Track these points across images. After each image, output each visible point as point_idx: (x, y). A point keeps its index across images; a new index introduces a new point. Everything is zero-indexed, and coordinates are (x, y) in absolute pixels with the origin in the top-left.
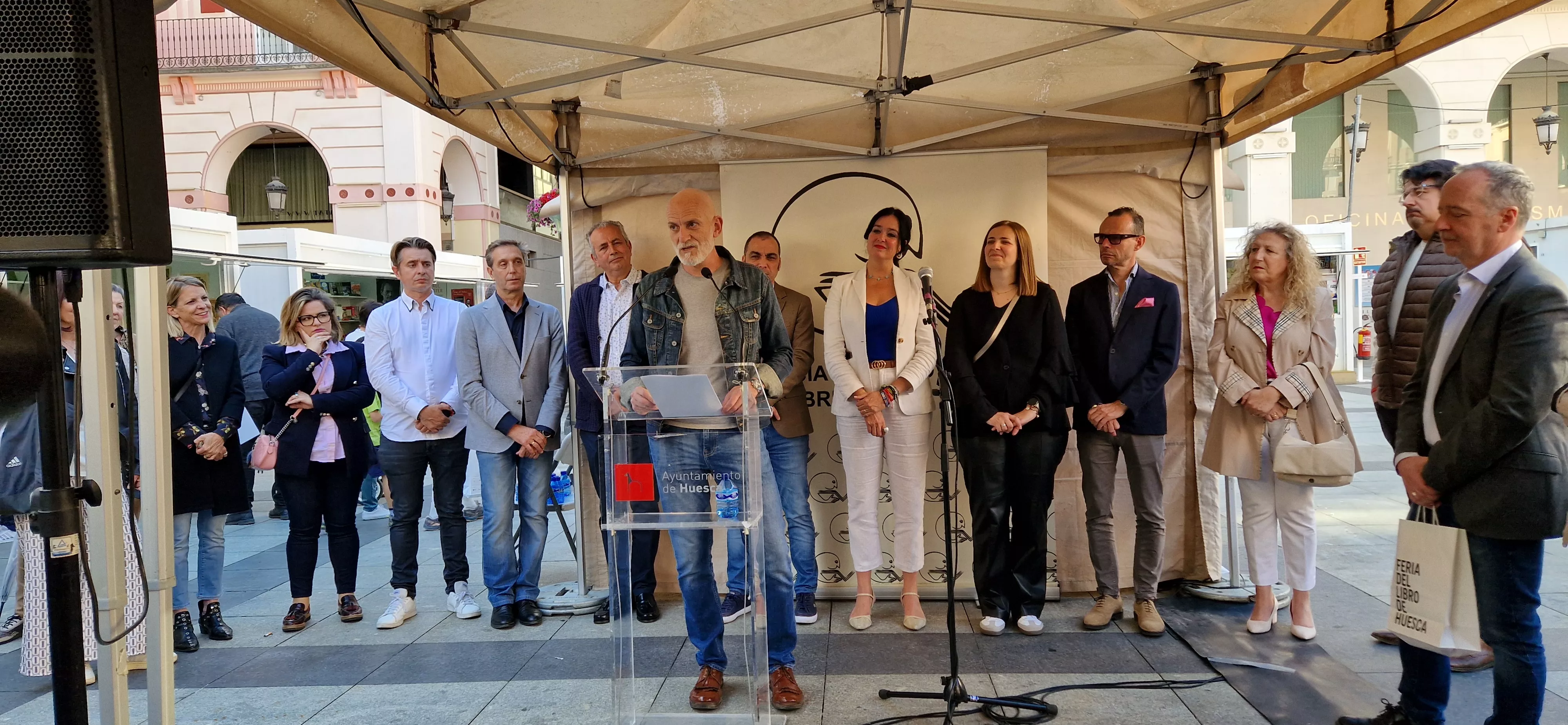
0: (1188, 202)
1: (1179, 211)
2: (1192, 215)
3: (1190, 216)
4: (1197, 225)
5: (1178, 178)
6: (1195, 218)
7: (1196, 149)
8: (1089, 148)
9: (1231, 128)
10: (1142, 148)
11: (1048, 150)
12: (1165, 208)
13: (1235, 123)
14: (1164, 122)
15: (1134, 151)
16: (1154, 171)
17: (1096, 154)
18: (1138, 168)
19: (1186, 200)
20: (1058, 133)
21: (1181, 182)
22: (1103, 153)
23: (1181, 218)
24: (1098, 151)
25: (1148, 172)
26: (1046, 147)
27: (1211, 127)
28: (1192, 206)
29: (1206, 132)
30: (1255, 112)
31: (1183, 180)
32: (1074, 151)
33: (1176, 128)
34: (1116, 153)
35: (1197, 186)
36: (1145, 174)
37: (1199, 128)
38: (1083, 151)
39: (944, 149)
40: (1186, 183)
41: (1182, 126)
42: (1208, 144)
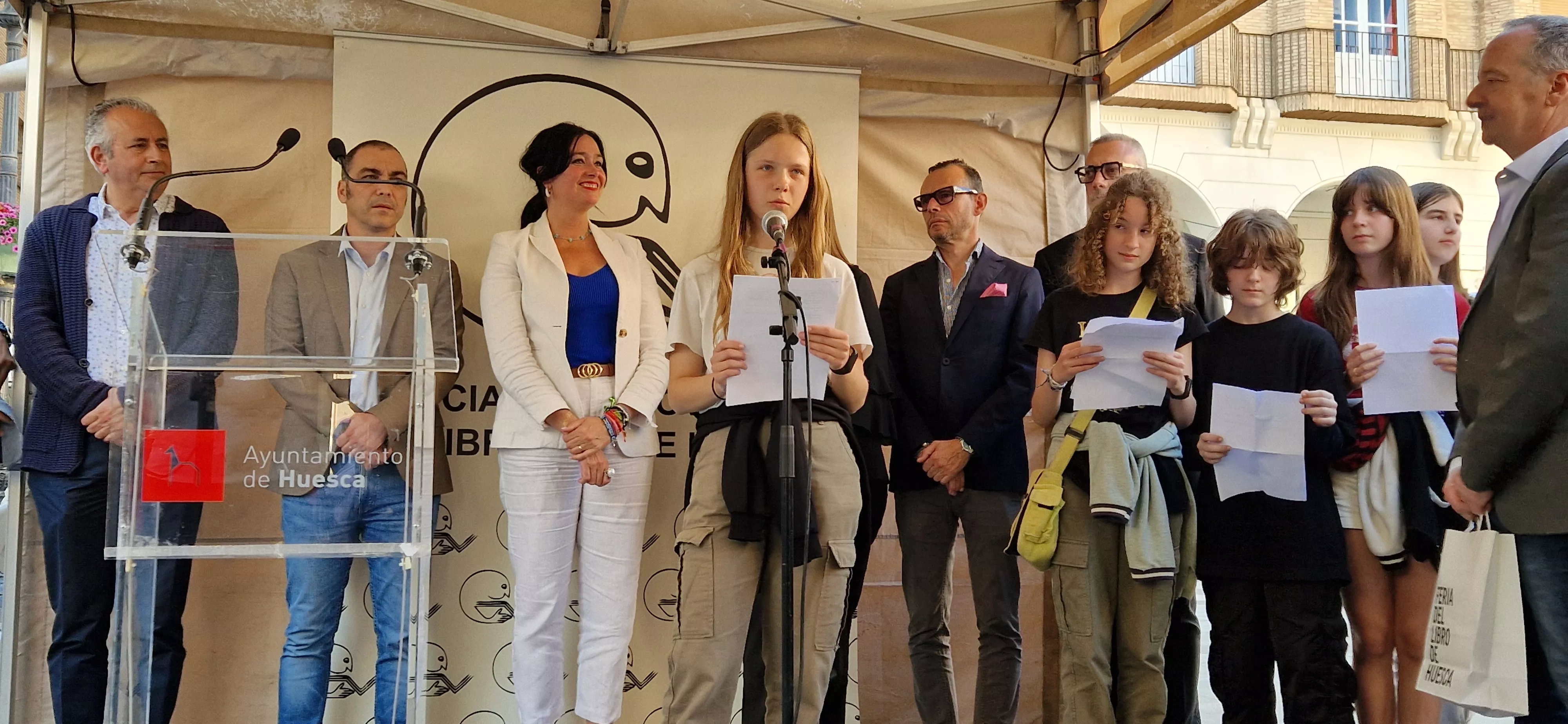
0: (1052, 176)
1: (1040, 188)
2: (1057, 194)
3: (1055, 197)
4: (1063, 210)
5: (1039, 139)
6: (1061, 199)
7: (1065, 100)
8: (918, 82)
9: (1114, 70)
10: (992, 91)
11: (862, 79)
12: (1018, 181)
13: (1122, 61)
14: (1024, 54)
15: (982, 94)
16: (1008, 123)
17: (929, 91)
18: (987, 118)
19: (1050, 172)
20: (876, 53)
21: (1044, 147)
22: (938, 91)
23: (1041, 197)
24: (932, 88)
25: (1000, 126)
26: (859, 72)
27: (1086, 68)
28: (1056, 181)
29: (1080, 74)
30: (1156, 37)
31: (1046, 142)
32: (899, 84)
33: (1038, 64)
34: (956, 93)
35: (1064, 153)
36: (994, 129)
37: (1070, 69)
38: (910, 85)
39: (706, 57)
40: (1050, 147)
41: (1048, 63)
42: (1081, 94)
